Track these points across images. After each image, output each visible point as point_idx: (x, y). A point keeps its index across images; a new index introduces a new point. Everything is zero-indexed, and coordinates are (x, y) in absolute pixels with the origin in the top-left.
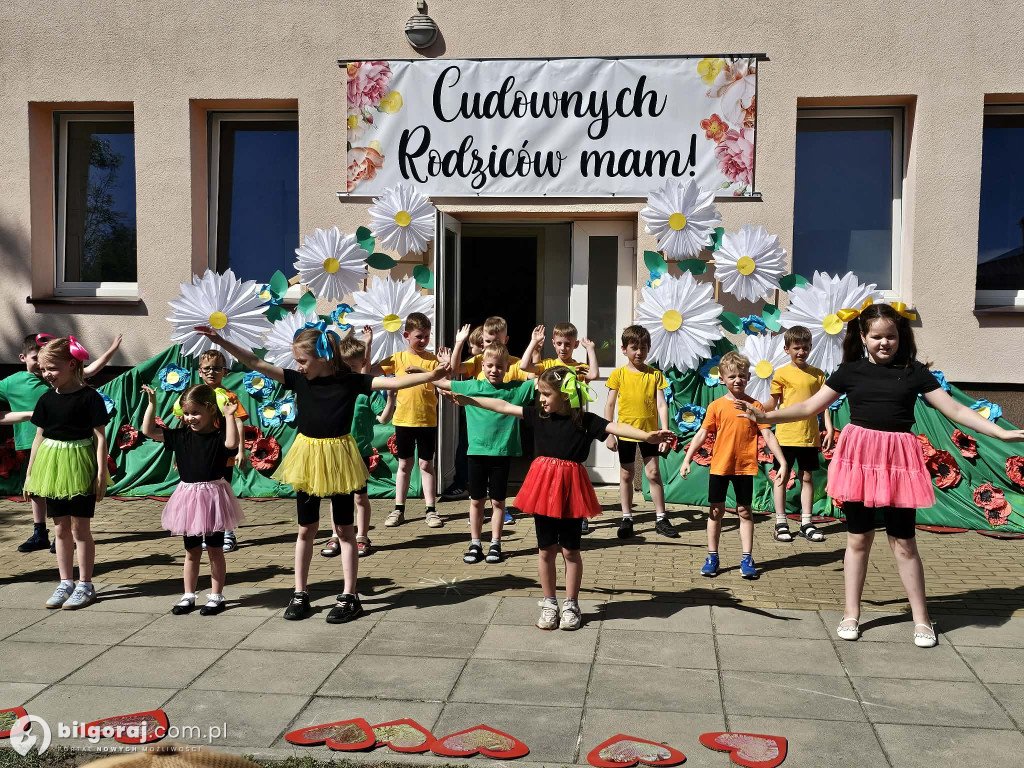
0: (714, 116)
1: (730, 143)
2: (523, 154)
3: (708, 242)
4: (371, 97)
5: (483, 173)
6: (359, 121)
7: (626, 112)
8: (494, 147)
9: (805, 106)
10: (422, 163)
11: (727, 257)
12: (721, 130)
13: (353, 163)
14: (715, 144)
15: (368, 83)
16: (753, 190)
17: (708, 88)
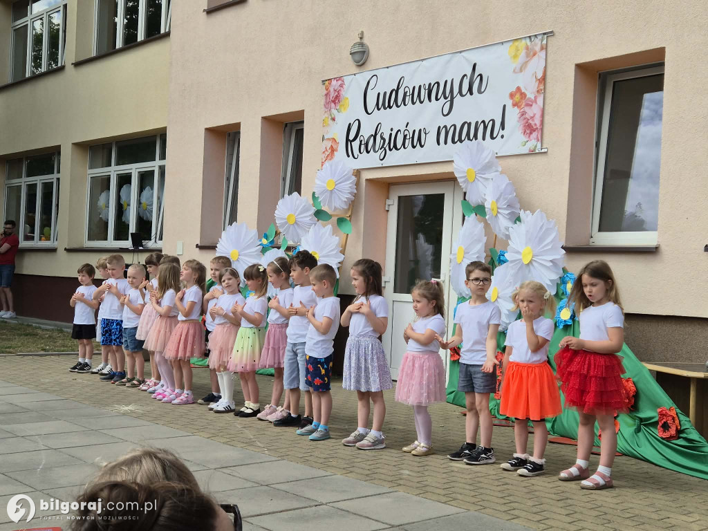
0: (518, 88)
1: (527, 109)
2: (406, 132)
4: (335, 103)
5: (385, 149)
7: (464, 93)
8: (392, 130)
10: (356, 144)
12: (522, 98)
13: (325, 149)
14: (516, 110)
15: (335, 93)
16: (542, 146)
17: (514, 65)
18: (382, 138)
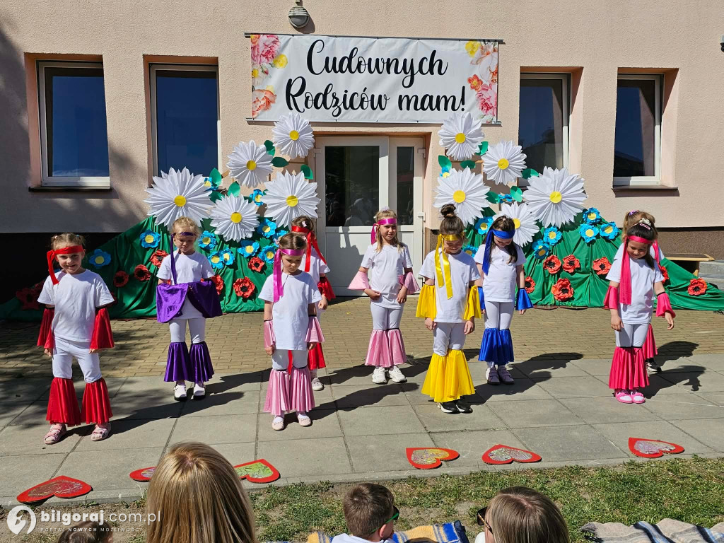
0: (475, 75)
1: (483, 92)
2: (364, 96)
3: (478, 150)
4: (267, 58)
5: (339, 107)
6: (259, 73)
7: (424, 72)
8: (346, 91)
9: (524, 71)
10: (300, 100)
11: (490, 159)
12: (479, 84)
13: (256, 100)
14: (476, 92)
15: (265, 48)
16: (497, 120)
17: (471, 59)
18: (334, 97)
